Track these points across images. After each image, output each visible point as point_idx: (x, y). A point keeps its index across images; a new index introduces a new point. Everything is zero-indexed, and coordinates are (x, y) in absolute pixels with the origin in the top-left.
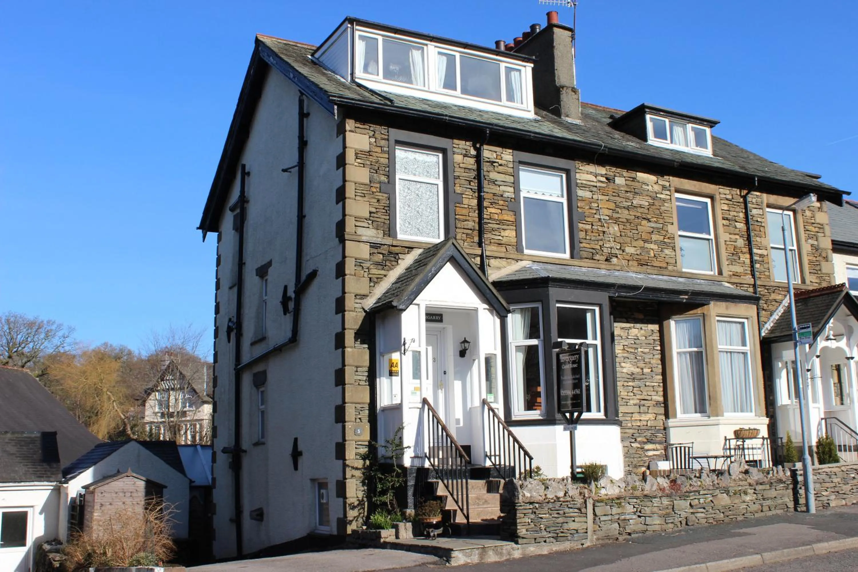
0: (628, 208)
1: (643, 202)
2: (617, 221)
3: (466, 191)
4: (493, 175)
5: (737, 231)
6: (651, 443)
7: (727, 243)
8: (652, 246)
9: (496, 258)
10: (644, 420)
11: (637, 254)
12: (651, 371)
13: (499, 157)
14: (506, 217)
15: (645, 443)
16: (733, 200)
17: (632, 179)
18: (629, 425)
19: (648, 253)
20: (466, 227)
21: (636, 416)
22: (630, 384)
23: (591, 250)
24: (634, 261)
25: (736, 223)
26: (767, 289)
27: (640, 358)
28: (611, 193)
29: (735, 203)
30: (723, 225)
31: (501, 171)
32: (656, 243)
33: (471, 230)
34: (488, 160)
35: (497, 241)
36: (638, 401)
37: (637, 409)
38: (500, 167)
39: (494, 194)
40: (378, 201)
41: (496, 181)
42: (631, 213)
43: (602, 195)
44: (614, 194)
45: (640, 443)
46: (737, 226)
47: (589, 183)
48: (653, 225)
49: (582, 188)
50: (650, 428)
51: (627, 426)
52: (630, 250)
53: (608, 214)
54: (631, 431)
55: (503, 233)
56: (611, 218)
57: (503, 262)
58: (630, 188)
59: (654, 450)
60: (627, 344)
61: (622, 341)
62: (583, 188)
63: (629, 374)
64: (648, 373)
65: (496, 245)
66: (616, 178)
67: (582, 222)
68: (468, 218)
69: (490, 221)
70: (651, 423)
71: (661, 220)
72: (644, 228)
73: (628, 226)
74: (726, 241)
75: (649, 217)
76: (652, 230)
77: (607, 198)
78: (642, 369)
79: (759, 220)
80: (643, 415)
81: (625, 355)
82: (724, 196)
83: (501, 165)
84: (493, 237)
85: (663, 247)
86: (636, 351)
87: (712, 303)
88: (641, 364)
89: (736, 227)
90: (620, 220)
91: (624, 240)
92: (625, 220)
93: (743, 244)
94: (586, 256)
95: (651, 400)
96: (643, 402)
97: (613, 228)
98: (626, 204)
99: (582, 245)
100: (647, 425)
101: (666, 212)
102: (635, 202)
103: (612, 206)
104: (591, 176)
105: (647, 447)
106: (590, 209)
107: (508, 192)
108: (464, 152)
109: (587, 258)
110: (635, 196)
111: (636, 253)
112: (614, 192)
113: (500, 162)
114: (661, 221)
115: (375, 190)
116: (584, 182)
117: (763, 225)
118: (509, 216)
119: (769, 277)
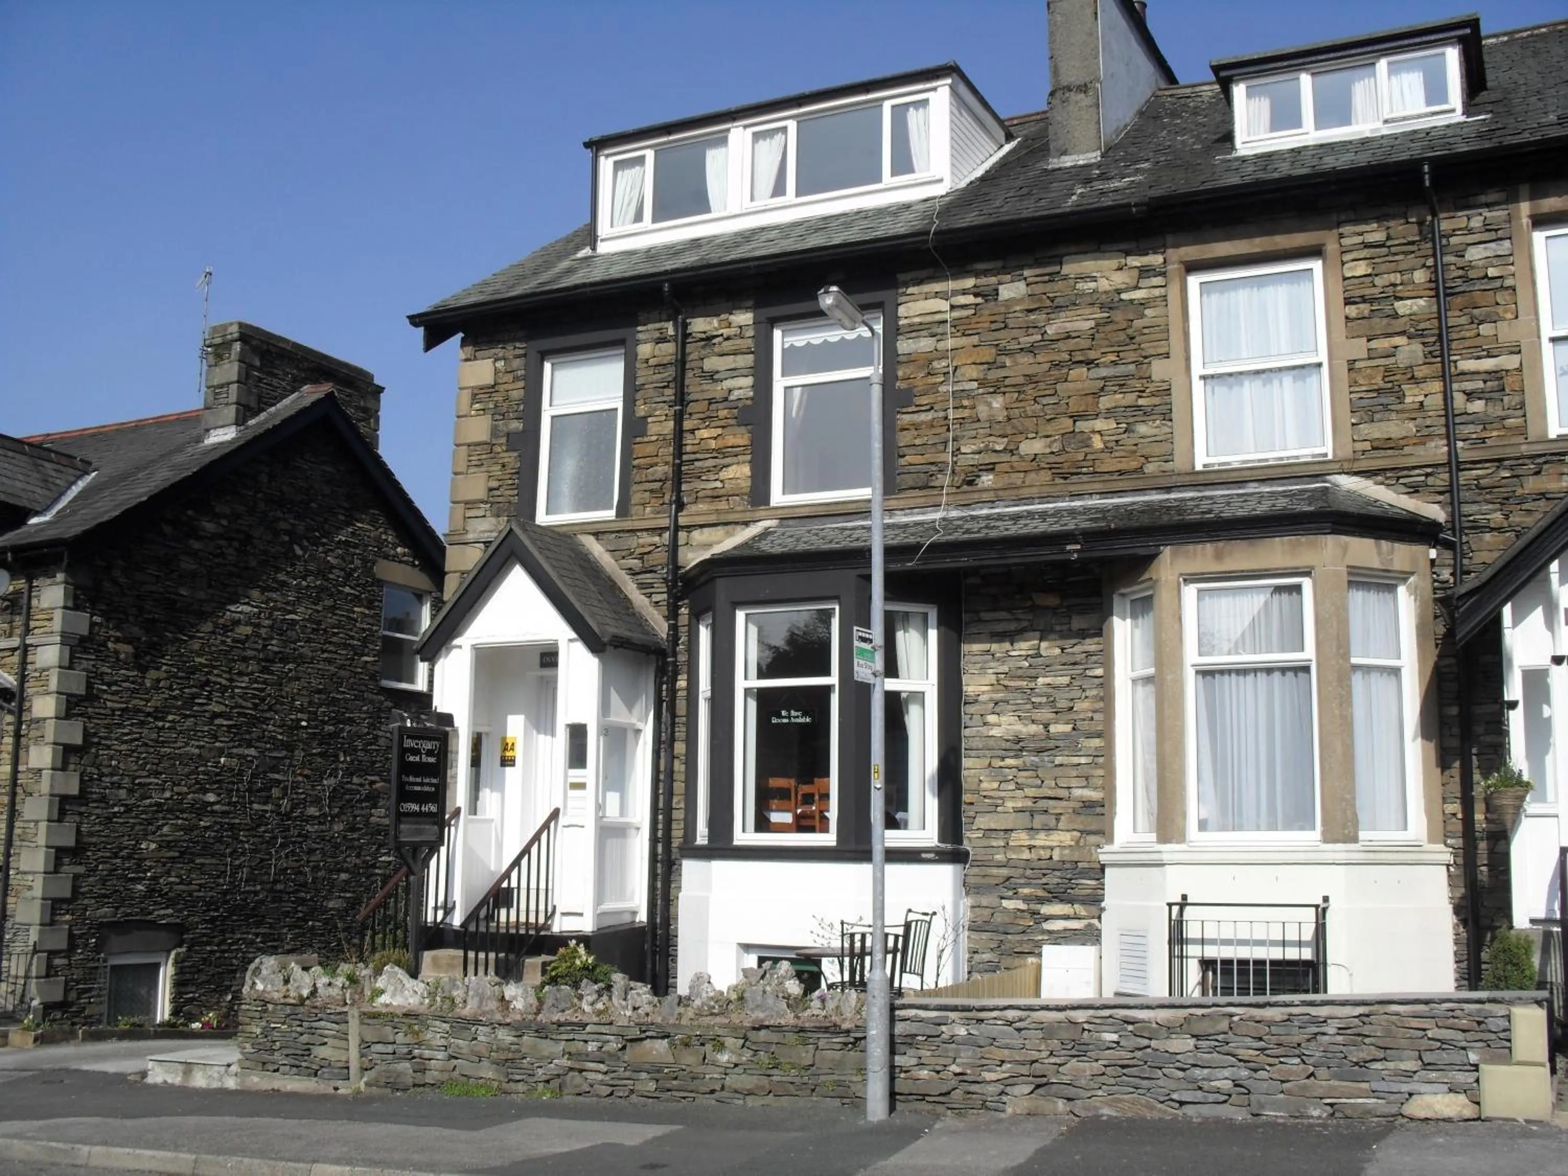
0: (1031, 350)
1: (1078, 323)
2: (997, 388)
3: (655, 410)
4: (711, 363)
5: (1398, 325)
6: (1062, 901)
7: (1358, 365)
8: (1099, 424)
9: (702, 526)
10: (1043, 847)
11: (1052, 453)
12: (1074, 729)
13: (724, 324)
14: (731, 441)
15: (1041, 901)
16: (1389, 243)
17: (1047, 278)
18: (999, 857)
19: (1087, 443)
20: (651, 478)
21: (1021, 838)
22: (1009, 762)
23: (926, 468)
24: (1042, 472)
25: (1397, 304)
26: (1511, 468)
27: (1044, 700)
28: (987, 325)
29: (1393, 250)
30: (1347, 318)
31: (726, 350)
32: (1110, 413)
33: (660, 481)
34: (703, 336)
35: (709, 493)
36: (1029, 803)
37: (1024, 819)
38: (726, 343)
39: (711, 401)
40: (504, 466)
41: (717, 372)
42: (1040, 358)
43: (964, 335)
44: (994, 326)
45: (1026, 899)
46: (1401, 312)
47: (929, 319)
48: (1103, 372)
49: (908, 335)
50: (1060, 866)
51: (992, 860)
52: (1032, 447)
53: (975, 377)
54: (1005, 872)
55: (723, 475)
56: (982, 383)
57: (719, 532)
58: (1040, 300)
59: (1066, 917)
60: (1007, 670)
61: (992, 664)
62: (914, 334)
63: (1007, 741)
64: (1066, 736)
65: (708, 500)
66: (1001, 288)
67: (904, 410)
68: (655, 460)
69: (698, 456)
70: (1061, 855)
71: (1132, 354)
72: (1079, 385)
73: (1030, 392)
74: (1352, 362)
75: (1092, 355)
76: (1102, 383)
77: (975, 340)
78: (1046, 726)
79: (1491, 272)
80: (1042, 835)
81: (1000, 696)
82: (1359, 239)
83: (728, 339)
84: (703, 485)
85: (1131, 420)
86: (1032, 685)
87: (1167, 551)
88: (1045, 714)
89: (1396, 316)
90: (1007, 382)
91: (1014, 427)
92: (1021, 380)
93: (1421, 354)
94: (911, 483)
95: (1069, 799)
96: (1042, 804)
97: (989, 405)
98: (1026, 341)
99: (902, 461)
100: (1051, 858)
101: (1146, 331)
102: (1051, 331)
103: (988, 354)
104: (938, 300)
105: (1046, 909)
106: (929, 374)
107: (740, 388)
108: (657, 335)
109: (914, 488)
110: (1052, 316)
111: (1048, 451)
112: (992, 322)
113: (726, 332)
114: (1132, 356)
115: (499, 450)
116: (917, 320)
117: (1509, 282)
118: (740, 438)
119: (1522, 431)
